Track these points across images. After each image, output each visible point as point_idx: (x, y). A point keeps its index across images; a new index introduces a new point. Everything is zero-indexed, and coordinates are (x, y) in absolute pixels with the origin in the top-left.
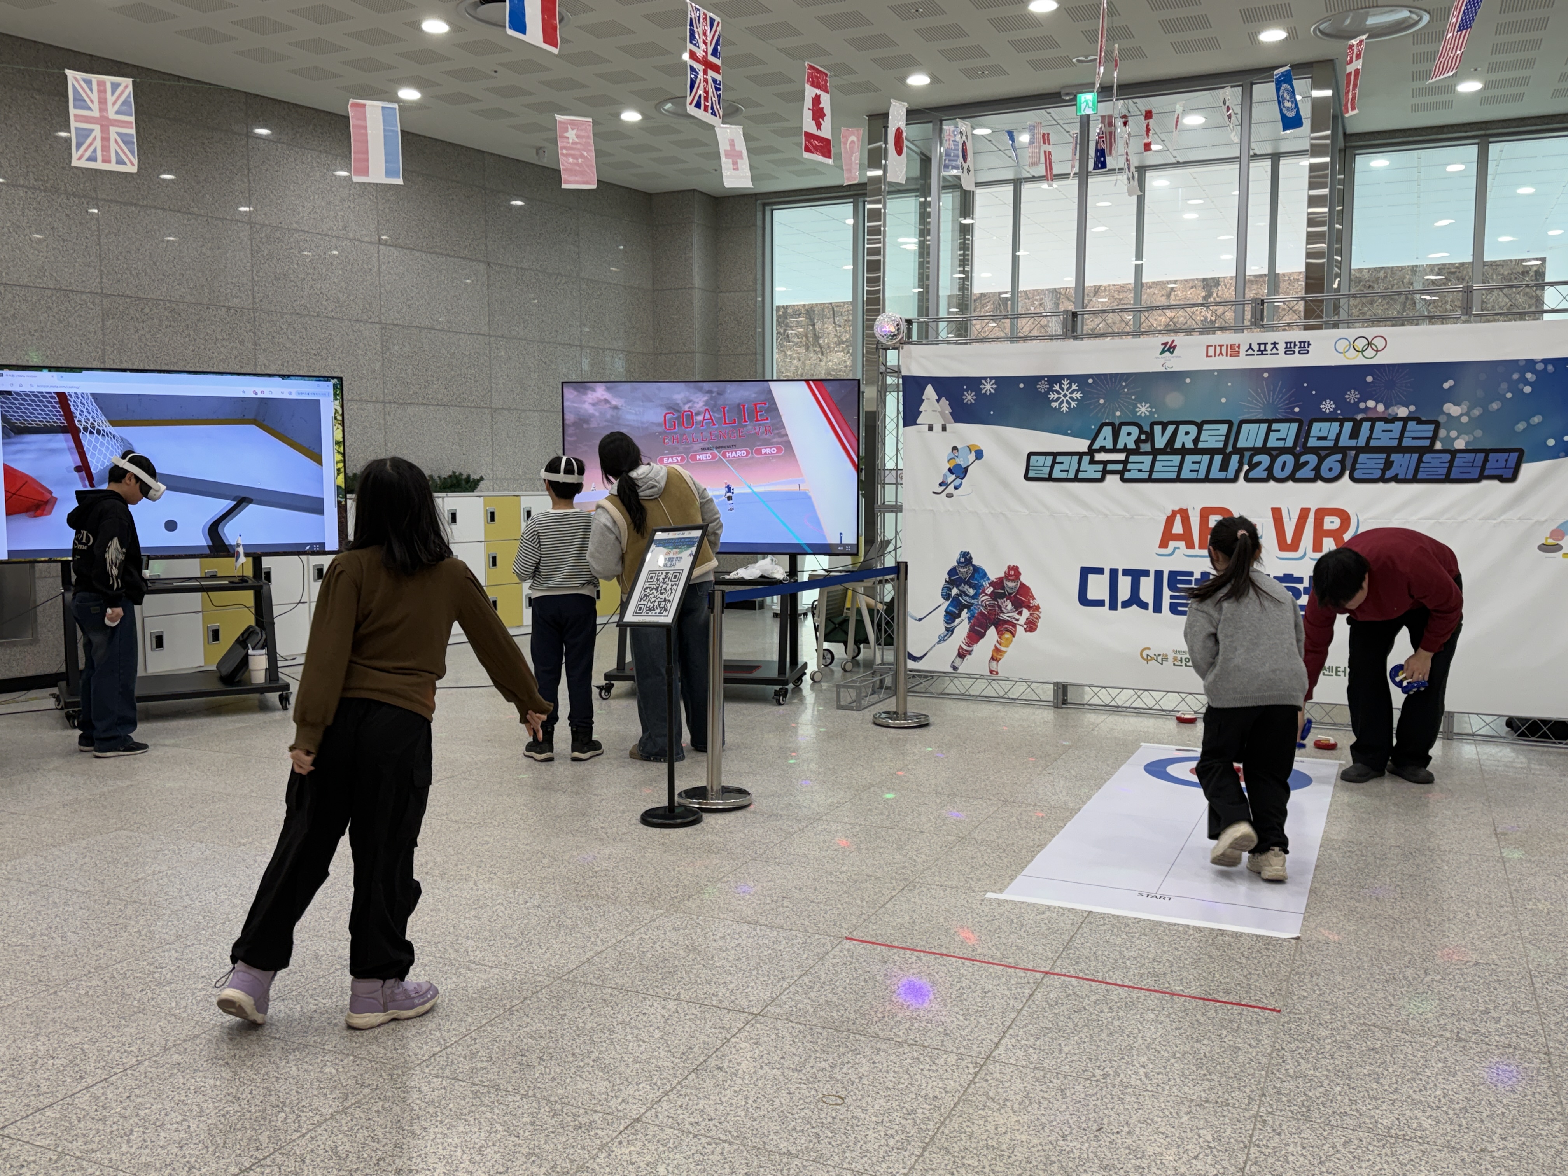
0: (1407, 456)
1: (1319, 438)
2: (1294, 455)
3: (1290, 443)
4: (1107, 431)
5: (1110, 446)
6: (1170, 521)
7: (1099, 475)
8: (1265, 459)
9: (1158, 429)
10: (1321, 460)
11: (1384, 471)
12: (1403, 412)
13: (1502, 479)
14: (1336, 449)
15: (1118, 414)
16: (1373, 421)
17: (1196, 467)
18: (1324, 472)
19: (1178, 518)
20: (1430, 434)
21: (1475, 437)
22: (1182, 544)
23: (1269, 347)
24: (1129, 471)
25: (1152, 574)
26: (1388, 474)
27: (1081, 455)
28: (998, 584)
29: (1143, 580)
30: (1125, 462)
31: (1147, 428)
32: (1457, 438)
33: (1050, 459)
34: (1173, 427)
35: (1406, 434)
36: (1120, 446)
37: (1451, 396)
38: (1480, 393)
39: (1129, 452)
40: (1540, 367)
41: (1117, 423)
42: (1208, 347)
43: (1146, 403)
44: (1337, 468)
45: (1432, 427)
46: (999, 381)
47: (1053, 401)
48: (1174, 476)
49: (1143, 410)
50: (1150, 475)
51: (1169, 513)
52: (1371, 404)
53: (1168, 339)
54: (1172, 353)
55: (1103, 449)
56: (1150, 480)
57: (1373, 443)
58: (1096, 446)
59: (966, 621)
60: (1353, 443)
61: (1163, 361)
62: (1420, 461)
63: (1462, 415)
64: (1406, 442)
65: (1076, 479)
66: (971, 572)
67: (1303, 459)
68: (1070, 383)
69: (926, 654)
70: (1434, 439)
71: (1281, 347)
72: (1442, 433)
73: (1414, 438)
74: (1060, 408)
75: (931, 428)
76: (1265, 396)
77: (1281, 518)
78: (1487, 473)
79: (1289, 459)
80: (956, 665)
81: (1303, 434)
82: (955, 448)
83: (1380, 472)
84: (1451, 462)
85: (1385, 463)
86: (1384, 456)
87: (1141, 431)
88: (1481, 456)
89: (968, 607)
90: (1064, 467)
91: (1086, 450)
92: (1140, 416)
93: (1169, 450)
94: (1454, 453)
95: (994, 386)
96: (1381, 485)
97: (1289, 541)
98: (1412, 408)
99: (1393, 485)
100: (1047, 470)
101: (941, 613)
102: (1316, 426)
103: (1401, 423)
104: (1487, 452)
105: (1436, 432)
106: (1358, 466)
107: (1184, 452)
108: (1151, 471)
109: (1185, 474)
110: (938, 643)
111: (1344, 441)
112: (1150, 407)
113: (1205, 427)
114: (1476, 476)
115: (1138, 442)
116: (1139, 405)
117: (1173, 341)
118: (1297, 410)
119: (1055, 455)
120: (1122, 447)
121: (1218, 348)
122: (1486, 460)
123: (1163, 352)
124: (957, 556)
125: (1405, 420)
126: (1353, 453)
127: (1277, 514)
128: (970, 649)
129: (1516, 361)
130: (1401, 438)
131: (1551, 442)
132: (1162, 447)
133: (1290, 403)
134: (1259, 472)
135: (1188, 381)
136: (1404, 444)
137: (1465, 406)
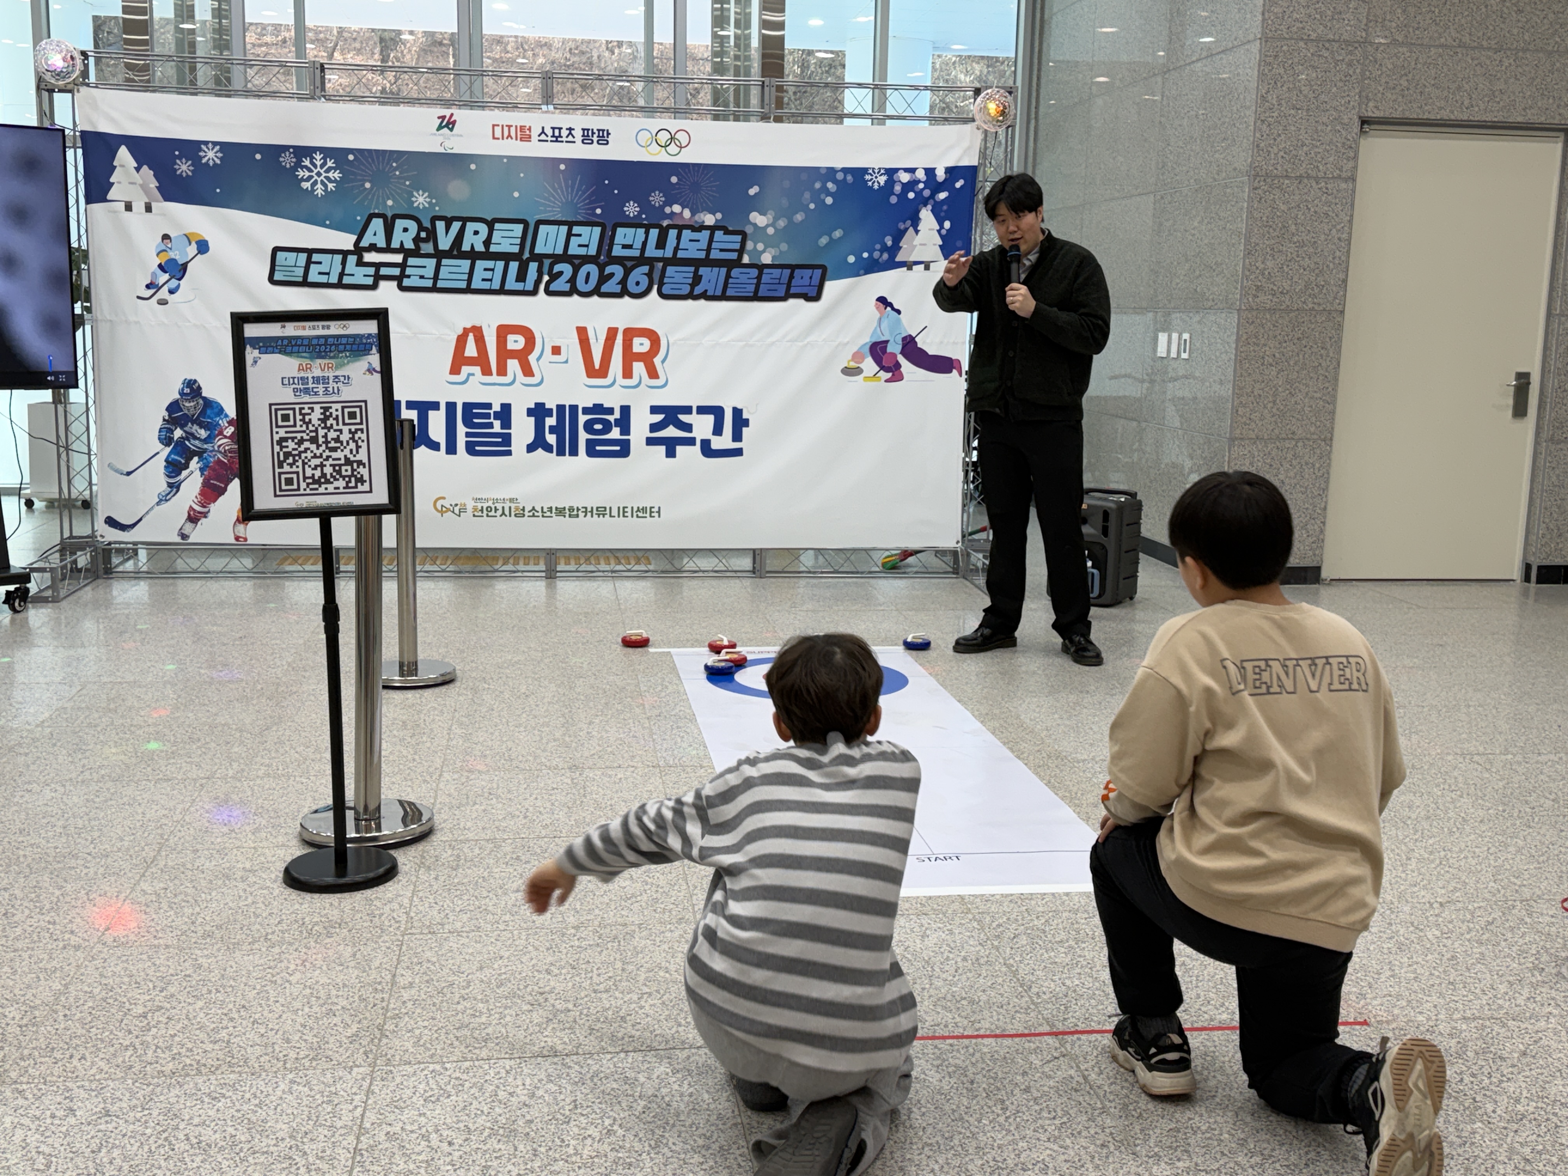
0: (716, 270)
1: (625, 247)
2: (597, 264)
3: (593, 251)
4: (377, 224)
5: (382, 244)
6: (461, 341)
7: (370, 281)
8: (566, 269)
9: (440, 225)
10: (627, 272)
11: (693, 285)
12: (709, 220)
13: (808, 298)
14: (642, 260)
15: (390, 203)
16: (680, 228)
17: (488, 275)
18: (631, 287)
19: (471, 337)
20: (737, 246)
21: (781, 252)
22: (477, 370)
23: (564, 133)
24: (409, 276)
25: (443, 407)
26: (698, 290)
27: (345, 253)
29: (432, 414)
30: (403, 266)
31: (427, 224)
32: (764, 251)
33: (303, 257)
34: (460, 223)
35: (714, 245)
36: (395, 244)
37: (755, 204)
38: (785, 202)
39: (408, 254)
40: (840, 176)
41: (389, 215)
42: (494, 126)
43: (424, 192)
44: (645, 281)
45: (738, 238)
46: (225, 147)
47: (303, 180)
48: (463, 285)
49: (421, 200)
50: (435, 283)
51: (460, 331)
52: (677, 208)
53: (447, 112)
54: (451, 130)
55: (373, 248)
56: (434, 289)
57: (681, 254)
58: (364, 243)
59: (198, 473)
60: (659, 253)
61: (441, 139)
62: (728, 276)
63: (767, 226)
64: (715, 255)
65: (340, 285)
66: (200, 407)
67: (608, 270)
68: (324, 158)
69: (140, 520)
70: (741, 251)
71: (578, 134)
72: (749, 245)
73: (722, 250)
74: (313, 190)
75: (129, 207)
76: (563, 193)
77: (588, 339)
78: (793, 290)
79: (593, 269)
80: (185, 532)
81: (606, 241)
82: (166, 237)
83: (689, 287)
84: (759, 278)
85: (694, 278)
86: (692, 269)
87: (421, 228)
88: (787, 272)
89: (200, 453)
90: (324, 268)
91: (352, 248)
92: (418, 207)
93: (455, 253)
94: (761, 268)
95: (220, 155)
96: (690, 302)
97: (597, 366)
98: (719, 216)
99: (702, 302)
100: (300, 272)
101: (159, 463)
102: (620, 231)
103: (706, 234)
104: (793, 268)
105: (743, 243)
106: (666, 280)
107: (473, 256)
108: (436, 278)
109: (476, 284)
110: (158, 504)
111: (651, 251)
112: (429, 197)
113: (497, 226)
114: (782, 294)
115: (417, 240)
116: (415, 194)
117: (452, 115)
118: (599, 211)
119: (310, 252)
120: (398, 246)
121: (506, 129)
122: (791, 277)
123: (440, 128)
124: (179, 385)
125: (713, 229)
126: (661, 264)
127: (582, 332)
128: (205, 510)
129: (817, 169)
130: (709, 250)
131: (851, 259)
132: (447, 247)
133: (591, 203)
134: (561, 284)
135: (473, 167)
136: (711, 257)
137: (770, 217)
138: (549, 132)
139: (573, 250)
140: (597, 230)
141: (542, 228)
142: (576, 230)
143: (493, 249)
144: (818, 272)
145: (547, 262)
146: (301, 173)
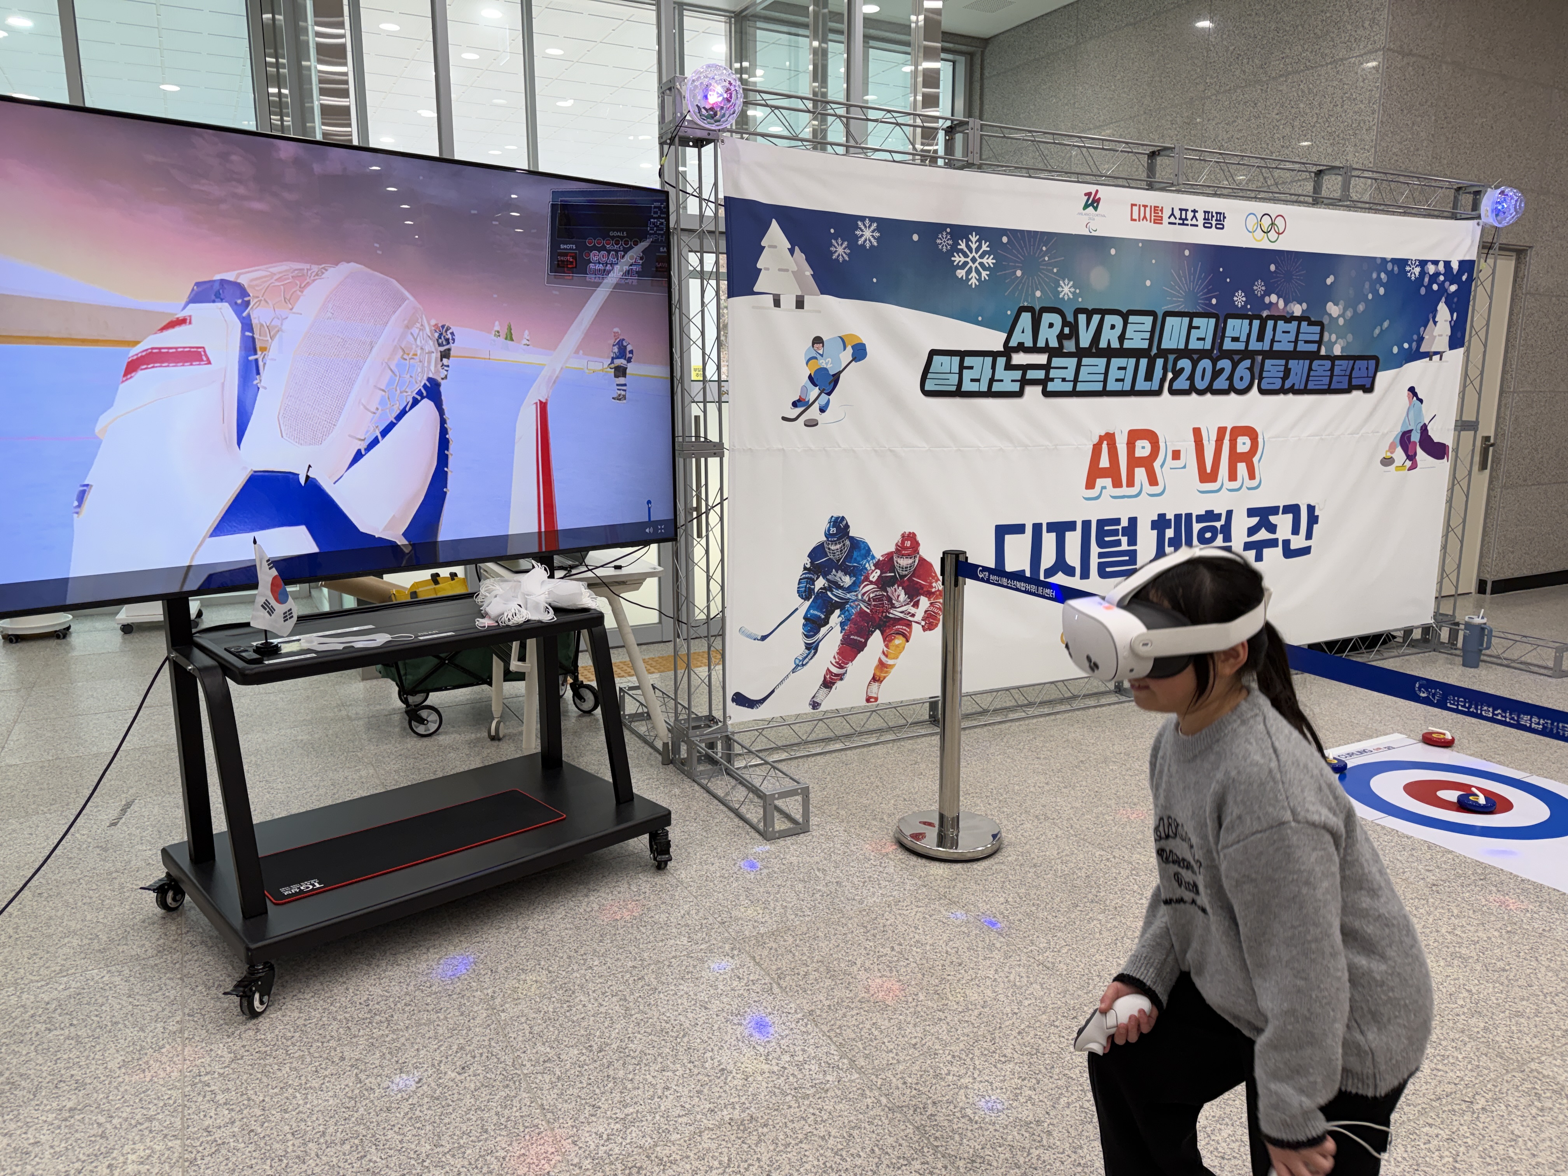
0: (1301, 362)
1: (1235, 339)
2: (1211, 359)
3: (1208, 346)
4: (1026, 319)
5: (1029, 343)
6: (1097, 451)
8: (1187, 365)
9: (1082, 318)
10: (1235, 366)
11: (1284, 380)
12: (1297, 310)
13: (1365, 390)
14: (1247, 354)
16: (1276, 318)
17: (1121, 374)
18: (1237, 382)
19: (1105, 446)
20: (1317, 337)
21: (1348, 343)
22: (1107, 482)
23: (1190, 215)
24: (1052, 380)
25: (1079, 527)
27: (994, 355)
28: (887, 563)
29: (1069, 535)
30: (1047, 367)
31: (1070, 318)
32: (1337, 342)
33: (956, 360)
34: (1099, 316)
35: (1301, 337)
36: (1041, 343)
37: (1328, 294)
38: (1351, 292)
39: (1053, 353)
40: (1389, 267)
41: (1037, 308)
42: (1133, 205)
43: (1069, 280)
44: (1247, 376)
46: (885, 225)
47: (959, 267)
48: (1099, 387)
49: (1066, 290)
50: (1075, 386)
51: (1096, 440)
52: (1274, 298)
53: (1092, 188)
54: (1096, 209)
55: (1021, 348)
56: (1073, 393)
57: (1277, 347)
58: (1013, 343)
59: (837, 629)
60: (1259, 346)
62: (1310, 368)
63: (1339, 316)
64: (1301, 347)
65: (990, 394)
66: (846, 549)
67: (1221, 364)
68: (980, 241)
69: (772, 692)
70: (1320, 342)
71: (1200, 216)
72: (1326, 336)
73: (1306, 342)
74: (968, 280)
75: (777, 303)
76: (1186, 280)
77: (1202, 441)
78: (1354, 382)
79: (1206, 363)
80: (818, 700)
81: (1219, 333)
82: (818, 340)
83: (1280, 381)
84: (1332, 370)
85: (1285, 371)
86: (1283, 362)
87: (1065, 323)
88: (1350, 364)
89: (842, 605)
90: (976, 374)
91: (1001, 348)
92: (1063, 299)
93: (1094, 350)
94: (1334, 359)
95: (877, 234)
96: (1281, 398)
98: (1305, 306)
99: (1290, 396)
100: (955, 379)
101: (798, 621)
102: (1231, 322)
104: (1354, 359)
105: (1321, 334)
106: (1264, 375)
108: (1076, 381)
110: (793, 671)
111: (1254, 345)
112: (1074, 286)
114: (1348, 387)
115: (1061, 337)
116: (1062, 283)
117: (1097, 191)
118: (1214, 301)
119: (962, 355)
120: (1043, 345)
121: (1142, 209)
122: (1353, 368)
123: (1086, 206)
124: (824, 525)
125: (1299, 319)
126: (1260, 358)
127: (1198, 434)
128: (841, 671)
129: (1374, 259)
130: (1296, 342)
131: (1395, 350)
132: (1087, 345)
133: (1209, 292)
134: (1182, 383)
135: (1113, 251)
136: (1298, 349)
137: (1341, 307)
138: (1177, 213)
139: (1194, 345)
140: (1213, 321)
141: (1168, 319)
142: (1197, 321)
143: (1127, 344)
144: (1372, 363)
145: (1171, 357)
146: (958, 259)
